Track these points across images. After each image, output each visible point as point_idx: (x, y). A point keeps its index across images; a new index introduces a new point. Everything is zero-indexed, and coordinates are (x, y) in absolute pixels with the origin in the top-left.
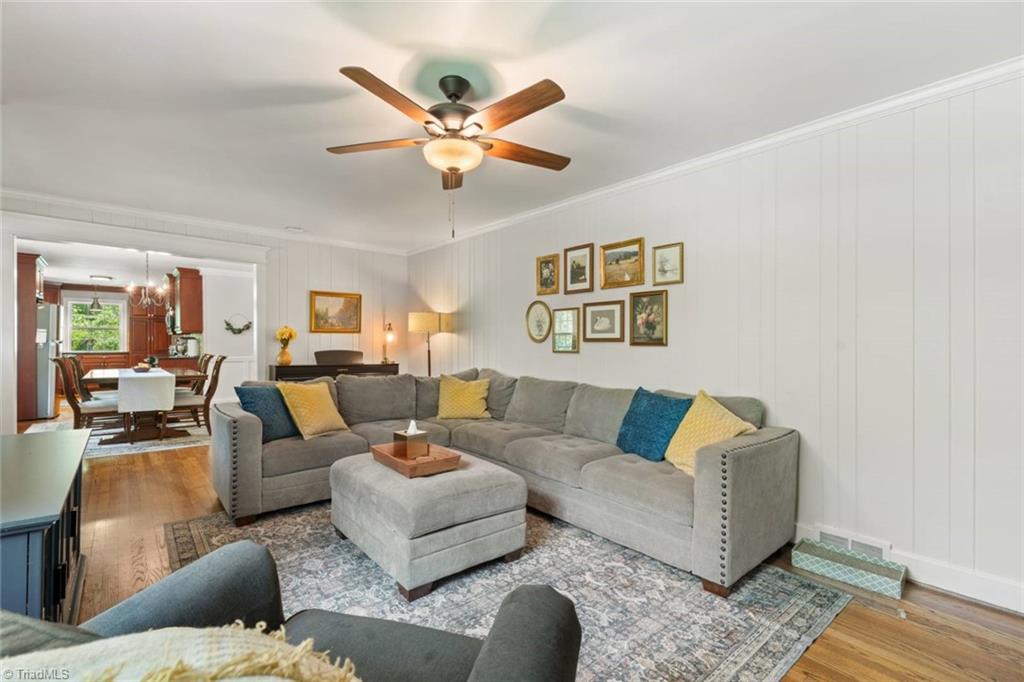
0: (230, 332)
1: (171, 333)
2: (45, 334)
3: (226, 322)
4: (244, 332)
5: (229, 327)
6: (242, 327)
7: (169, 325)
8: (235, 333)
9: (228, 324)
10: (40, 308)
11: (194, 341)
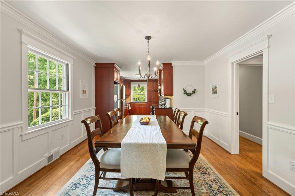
0: (186, 95)
1: (160, 96)
2: (117, 97)
3: (184, 90)
4: (192, 95)
5: (185, 92)
6: (191, 92)
7: (159, 92)
8: (188, 95)
9: (185, 91)
10: (115, 86)
11: (169, 99)
